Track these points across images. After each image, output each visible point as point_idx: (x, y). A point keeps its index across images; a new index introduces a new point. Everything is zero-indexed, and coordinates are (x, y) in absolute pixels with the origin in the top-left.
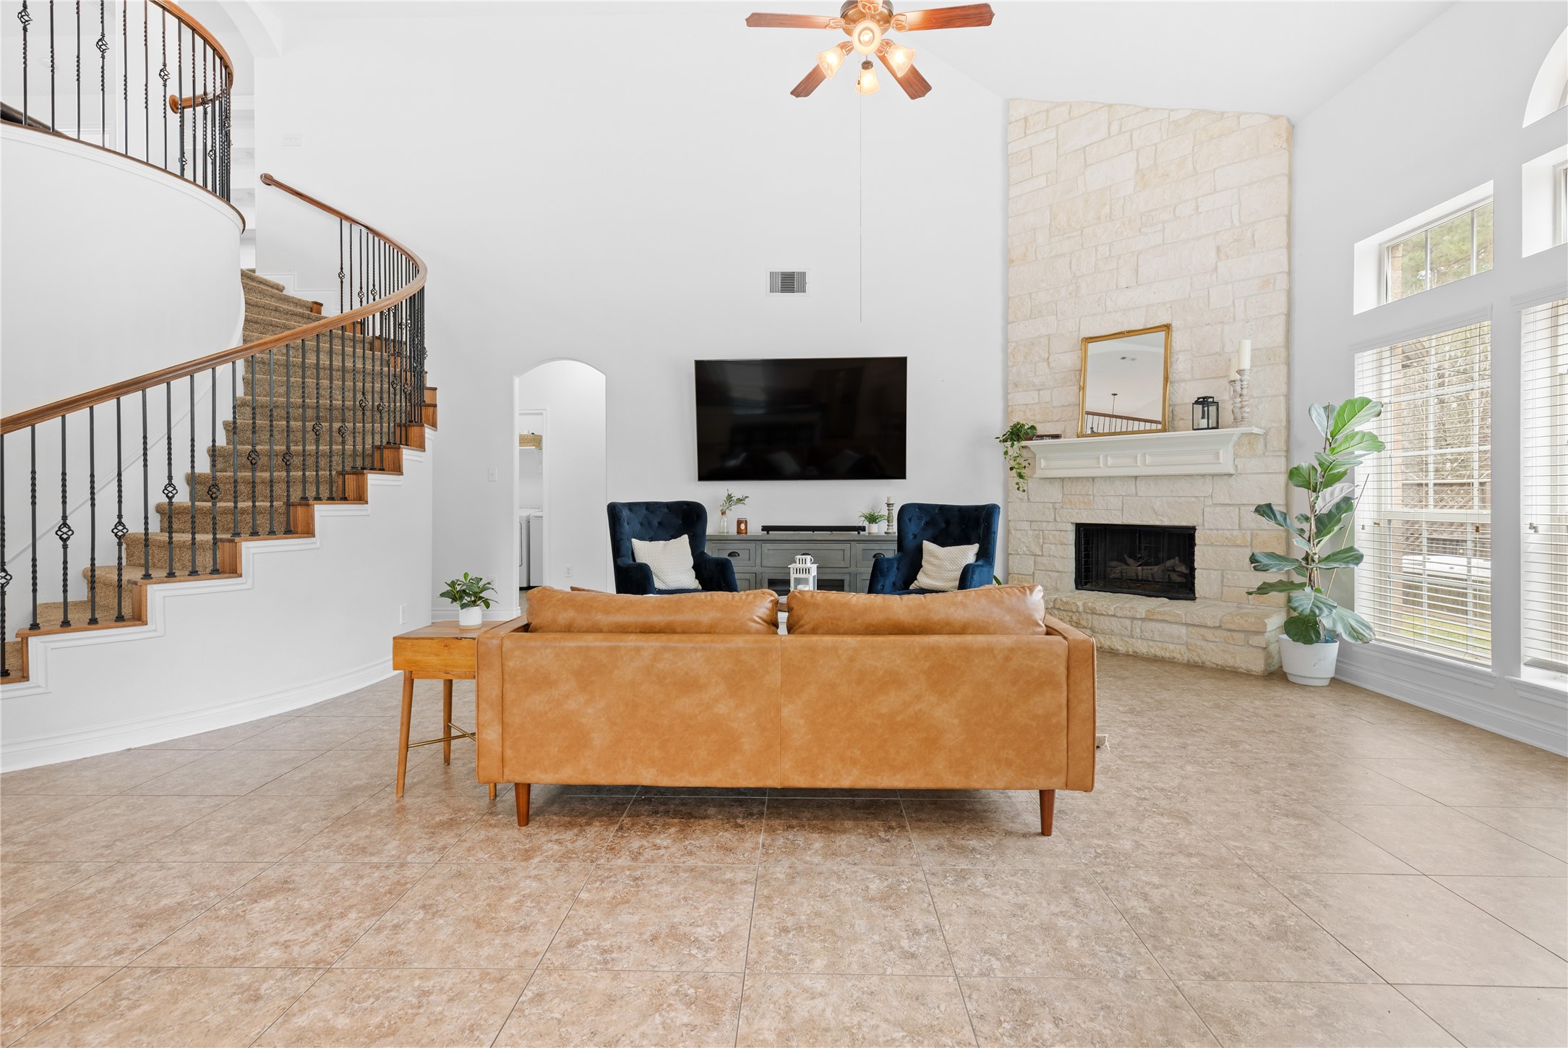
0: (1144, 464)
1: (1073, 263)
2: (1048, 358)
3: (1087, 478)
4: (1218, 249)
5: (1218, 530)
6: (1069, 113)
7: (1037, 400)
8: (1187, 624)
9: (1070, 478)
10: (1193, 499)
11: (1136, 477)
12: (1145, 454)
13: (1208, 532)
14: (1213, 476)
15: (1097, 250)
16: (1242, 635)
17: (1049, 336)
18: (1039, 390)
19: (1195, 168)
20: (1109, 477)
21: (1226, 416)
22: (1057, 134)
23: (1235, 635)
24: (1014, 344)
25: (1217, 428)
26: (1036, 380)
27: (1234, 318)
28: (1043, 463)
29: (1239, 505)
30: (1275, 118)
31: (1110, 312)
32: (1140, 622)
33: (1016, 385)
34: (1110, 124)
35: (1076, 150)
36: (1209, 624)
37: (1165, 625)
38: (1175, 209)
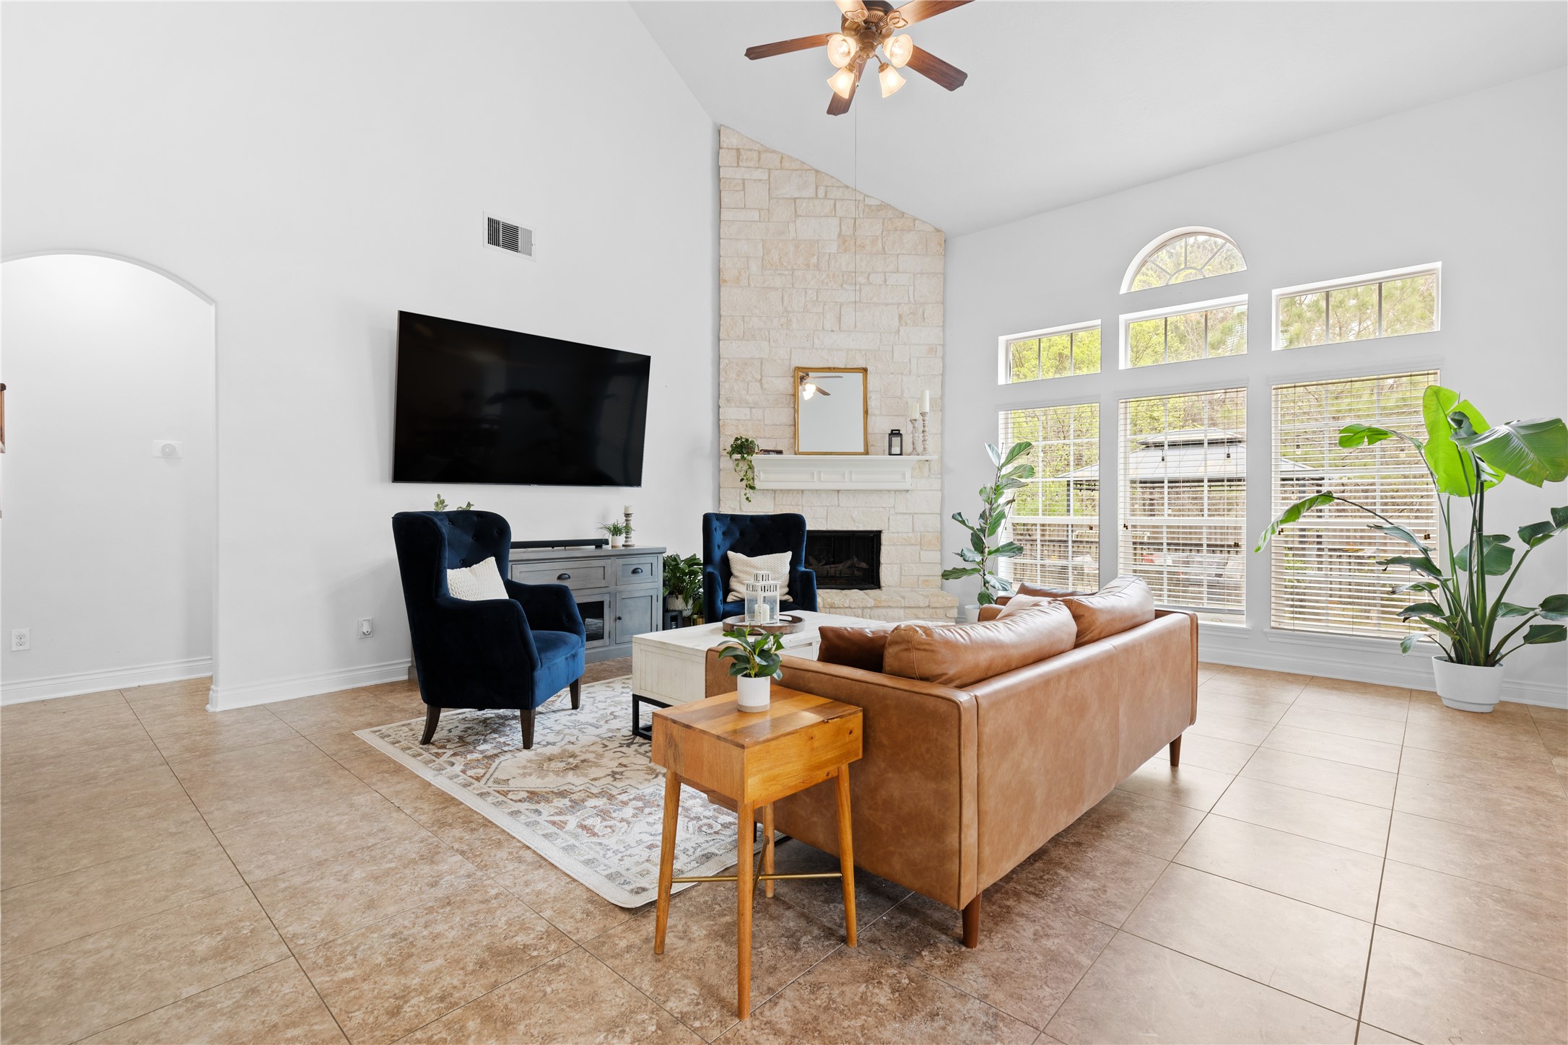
0: (851, 481)
1: (786, 298)
2: (761, 380)
3: (797, 491)
4: (900, 317)
5: (898, 533)
6: (781, 163)
7: (749, 417)
8: (905, 607)
9: (781, 490)
10: (881, 509)
11: (838, 491)
12: (851, 472)
13: (892, 535)
14: (896, 491)
15: (806, 293)
16: (942, 611)
17: (761, 359)
18: (751, 408)
19: (883, 248)
20: (816, 490)
21: (908, 447)
22: (769, 176)
23: (938, 610)
24: (727, 361)
25: (901, 454)
26: (750, 399)
27: (910, 372)
28: (762, 476)
29: (913, 514)
30: (938, 231)
31: (816, 349)
32: (869, 610)
33: (728, 400)
34: (817, 187)
35: (786, 198)
36: (922, 605)
37: (888, 610)
38: (869, 276)
